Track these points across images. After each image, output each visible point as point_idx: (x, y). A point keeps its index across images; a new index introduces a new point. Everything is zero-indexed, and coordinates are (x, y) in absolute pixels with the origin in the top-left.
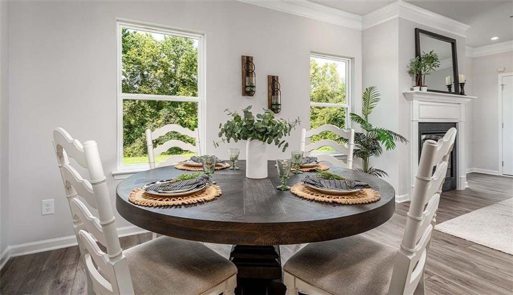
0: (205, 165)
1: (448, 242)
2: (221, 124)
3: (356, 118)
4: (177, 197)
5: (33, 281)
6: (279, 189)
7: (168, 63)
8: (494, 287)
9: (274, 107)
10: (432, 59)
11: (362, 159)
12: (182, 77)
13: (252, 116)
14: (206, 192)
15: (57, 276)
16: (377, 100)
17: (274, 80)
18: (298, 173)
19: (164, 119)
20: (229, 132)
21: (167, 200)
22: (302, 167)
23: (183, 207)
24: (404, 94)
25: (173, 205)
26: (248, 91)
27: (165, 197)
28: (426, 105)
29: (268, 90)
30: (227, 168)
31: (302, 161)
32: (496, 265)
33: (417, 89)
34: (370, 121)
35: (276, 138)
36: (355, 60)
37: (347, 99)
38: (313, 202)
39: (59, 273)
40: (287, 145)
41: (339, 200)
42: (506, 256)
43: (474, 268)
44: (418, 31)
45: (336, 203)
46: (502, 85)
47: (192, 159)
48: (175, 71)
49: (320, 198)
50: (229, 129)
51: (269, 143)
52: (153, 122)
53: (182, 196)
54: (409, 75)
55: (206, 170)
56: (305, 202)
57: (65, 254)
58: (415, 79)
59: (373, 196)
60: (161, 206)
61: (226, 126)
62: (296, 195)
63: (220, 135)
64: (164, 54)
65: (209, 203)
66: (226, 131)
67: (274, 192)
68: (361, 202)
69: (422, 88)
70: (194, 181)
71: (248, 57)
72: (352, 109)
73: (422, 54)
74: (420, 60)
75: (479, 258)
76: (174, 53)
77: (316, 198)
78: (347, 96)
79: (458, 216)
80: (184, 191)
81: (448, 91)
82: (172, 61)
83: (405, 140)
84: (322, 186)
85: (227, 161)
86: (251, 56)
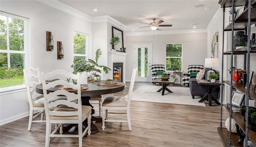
3: (91, 61)
6: (97, 85)
10: (117, 39)
16: (100, 54)
17: (60, 43)
24: (109, 52)
26: (51, 49)
28: (116, 56)
33: (113, 50)
44: (113, 28)
46: (135, 48)
59: (120, 84)
69: (115, 50)
71: (49, 32)
73: (114, 36)
78: (86, 50)
81: (120, 50)
86: (51, 32)
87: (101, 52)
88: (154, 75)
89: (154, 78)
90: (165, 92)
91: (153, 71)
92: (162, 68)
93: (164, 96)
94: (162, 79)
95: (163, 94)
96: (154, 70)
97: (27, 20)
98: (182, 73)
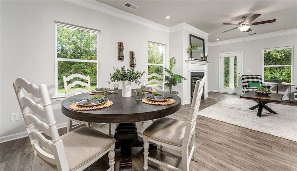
0: (104, 92)
1: (200, 119)
2: (111, 74)
3: (167, 70)
4: (93, 106)
5: (8, 155)
6: (137, 101)
7: (77, 41)
8: (215, 133)
9: (132, 65)
10: (195, 47)
11: (169, 87)
12: (84, 49)
13: (125, 71)
14: (106, 103)
15: (23, 151)
16: (175, 63)
17: (132, 53)
18: (144, 94)
19: (74, 69)
20: (115, 77)
21: (89, 108)
22: (145, 92)
23: (97, 110)
24: (185, 61)
25: (93, 109)
26: (121, 58)
27: (88, 106)
28: (193, 65)
29: (130, 58)
30: (113, 93)
31: (146, 89)
32: (216, 125)
33: (190, 59)
34: (172, 72)
35: (135, 80)
36: (167, 46)
37: (163, 61)
38: (151, 105)
39: (23, 150)
40: (140, 83)
41: (161, 103)
42: (219, 122)
43: (208, 127)
44: (191, 36)
45: (160, 105)
46: (220, 58)
47: (95, 90)
48: (81, 46)
49: (153, 103)
50: (115, 76)
51: (132, 82)
52: (68, 71)
53: (96, 106)
54: (187, 53)
55: (105, 94)
56: (148, 105)
57: (26, 140)
58: (189, 54)
59: (173, 101)
60: (87, 110)
61: (114, 74)
62: (144, 103)
63: (111, 79)
64: (75, 37)
65: (108, 108)
66: (114, 77)
67: (135, 102)
68: (169, 104)
69: (192, 58)
70: (100, 99)
71: (121, 43)
72: (166, 66)
73: (192, 44)
74: (191, 47)
75: (210, 123)
76: (80, 36)
77: (152, 103)
78: (163, 60)
79: (204, 108)
80: (96, 103)
81: (201, 59)
82: (79, 41)
83: (186, 79)
84: (154, 99)
85: (112, 90)
86: (122, 42)
87: (176, 61)
88: (246, 86)
89: (246, 90)
90: (263, 111)
91: (244, 82)
92: (257, 78)
93: (262, 117)
94: (257, 93)
95: (259, 114)
97: (99, 32)
98: (292, 87)
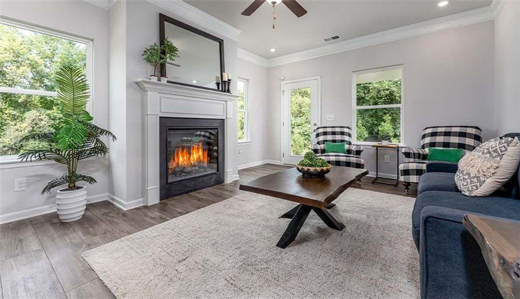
24: (136, 83)
33: (155, 79)
44: (162, 18)
91: (318, 143)
92: (342, 133)
96: (321, 138)
98: (400, 149)
